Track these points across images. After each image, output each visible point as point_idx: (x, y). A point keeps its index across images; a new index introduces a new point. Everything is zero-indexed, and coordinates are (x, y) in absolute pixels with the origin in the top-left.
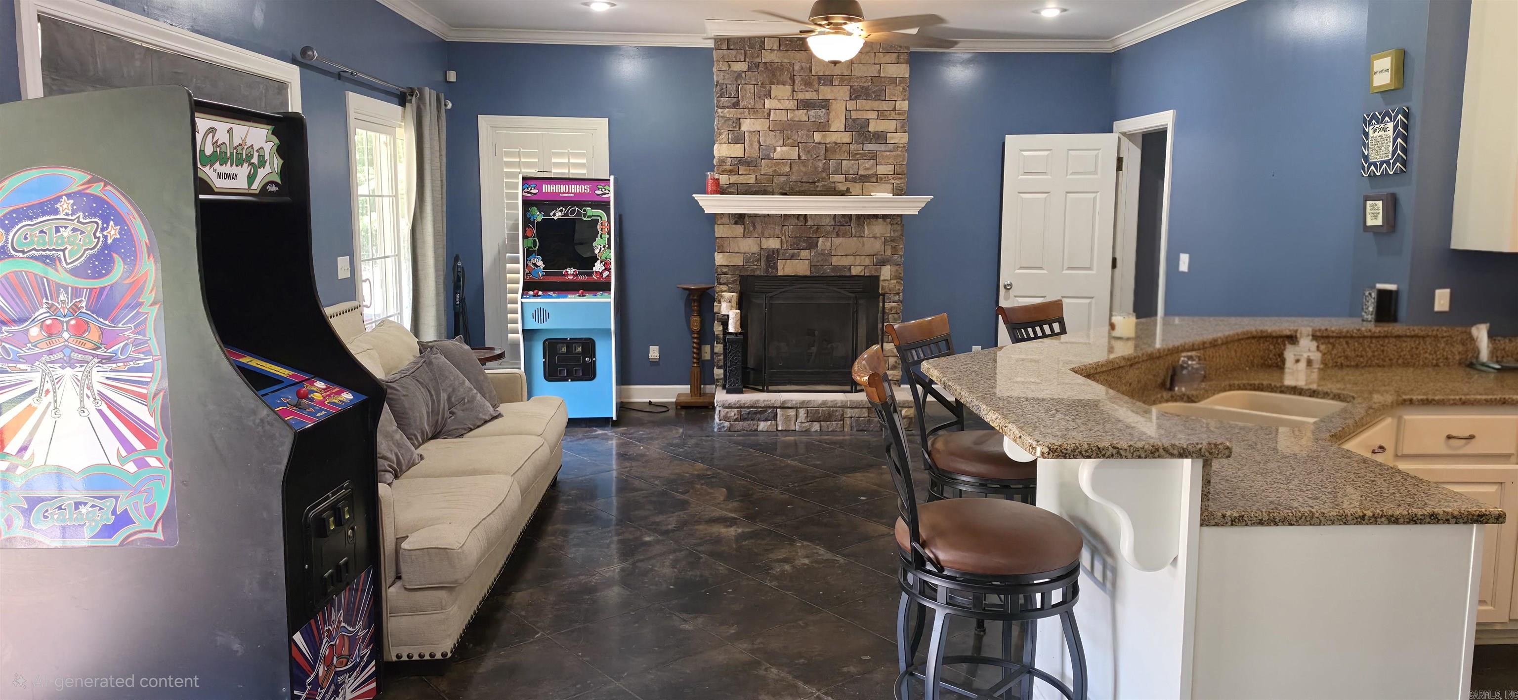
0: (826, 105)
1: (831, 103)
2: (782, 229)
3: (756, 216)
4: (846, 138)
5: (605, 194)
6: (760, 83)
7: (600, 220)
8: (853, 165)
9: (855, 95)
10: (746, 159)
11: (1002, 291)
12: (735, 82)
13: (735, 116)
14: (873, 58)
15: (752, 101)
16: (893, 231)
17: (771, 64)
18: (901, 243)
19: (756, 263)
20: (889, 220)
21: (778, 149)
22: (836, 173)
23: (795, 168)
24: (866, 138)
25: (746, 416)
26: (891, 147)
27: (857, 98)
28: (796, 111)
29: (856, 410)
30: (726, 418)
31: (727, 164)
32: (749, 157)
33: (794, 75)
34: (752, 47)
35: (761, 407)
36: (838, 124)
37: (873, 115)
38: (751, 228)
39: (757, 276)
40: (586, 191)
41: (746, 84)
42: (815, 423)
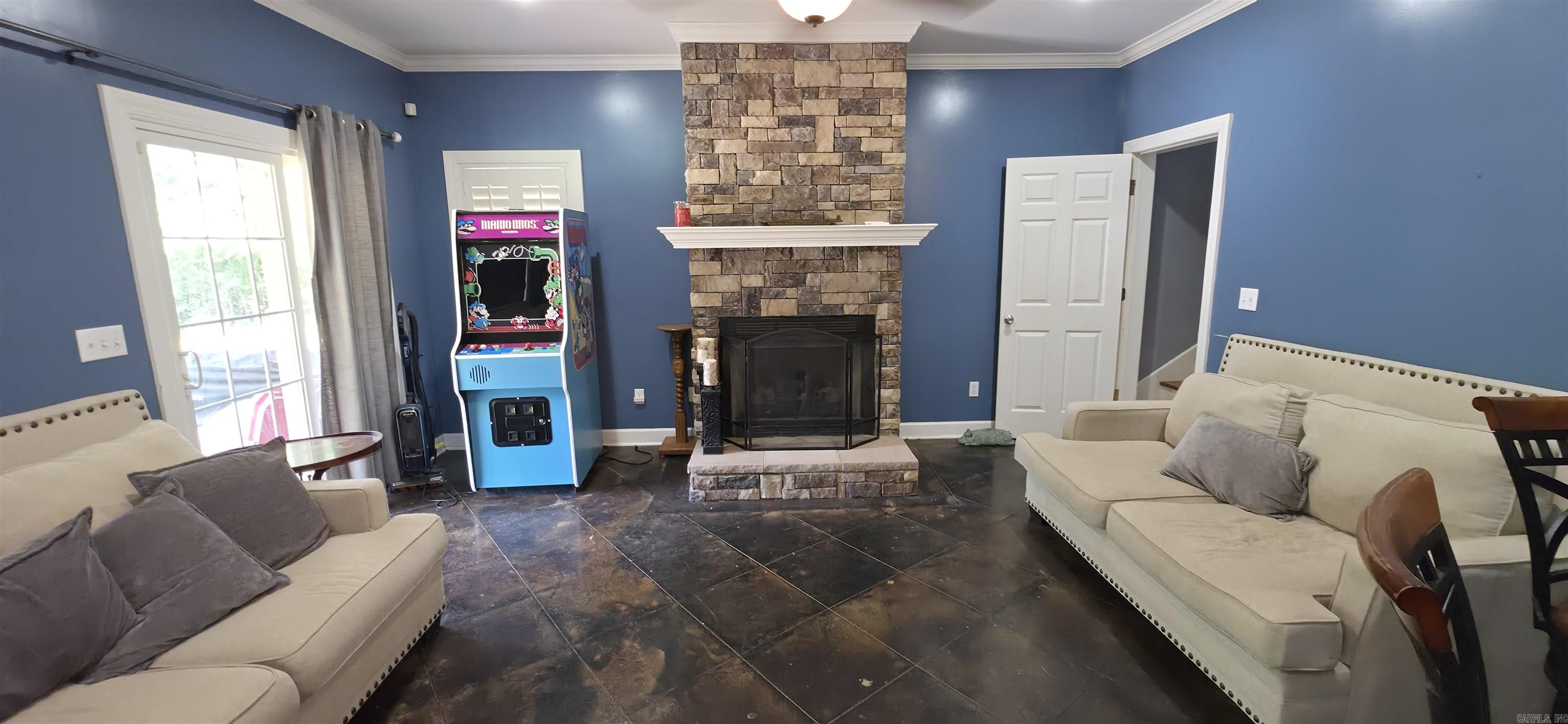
0: (811, 121)
1: (818, 120)
2: (764, 265)
3: (734, 250)
4: (835, 159)
5: (554, 229)
6: (734, 98)
7: (550, 260)
8: (843, 190)
9: (845, 109)
10: (721, 186)
11: (1002, 325)
12: (706, 98)
13: (708, 137)
14: (865, 66)
15: (726, 119)
16: (890, 265)
17: (747, 75)
18: (899, 277)
19: (736, 304)
20: (885, 253)
21: (758, 173)
22: (824, 199)
23: (778, 195)
24: (858, 159)
25: (724, 484)
26: (886, 169)
27: (847, 113)
28: (777, 130)
29: (852, 474)
30: (701, 487)
31: (700, 192)
32: (725, 184)
33: (774, 88)
34: (724, 55)
35: (741, 474)
36: (825, 142)
37: (865, 132)
38: (730, 265)
39: (739, 318)
40: (532, 227)
41: (719, 99)
42: (805, 490)
